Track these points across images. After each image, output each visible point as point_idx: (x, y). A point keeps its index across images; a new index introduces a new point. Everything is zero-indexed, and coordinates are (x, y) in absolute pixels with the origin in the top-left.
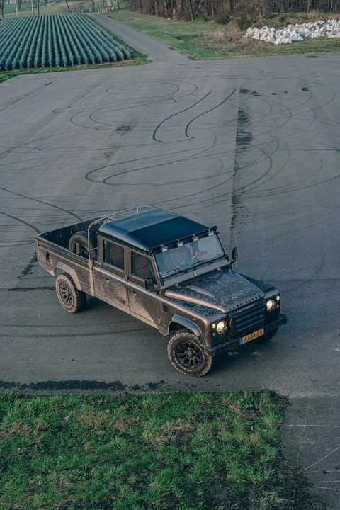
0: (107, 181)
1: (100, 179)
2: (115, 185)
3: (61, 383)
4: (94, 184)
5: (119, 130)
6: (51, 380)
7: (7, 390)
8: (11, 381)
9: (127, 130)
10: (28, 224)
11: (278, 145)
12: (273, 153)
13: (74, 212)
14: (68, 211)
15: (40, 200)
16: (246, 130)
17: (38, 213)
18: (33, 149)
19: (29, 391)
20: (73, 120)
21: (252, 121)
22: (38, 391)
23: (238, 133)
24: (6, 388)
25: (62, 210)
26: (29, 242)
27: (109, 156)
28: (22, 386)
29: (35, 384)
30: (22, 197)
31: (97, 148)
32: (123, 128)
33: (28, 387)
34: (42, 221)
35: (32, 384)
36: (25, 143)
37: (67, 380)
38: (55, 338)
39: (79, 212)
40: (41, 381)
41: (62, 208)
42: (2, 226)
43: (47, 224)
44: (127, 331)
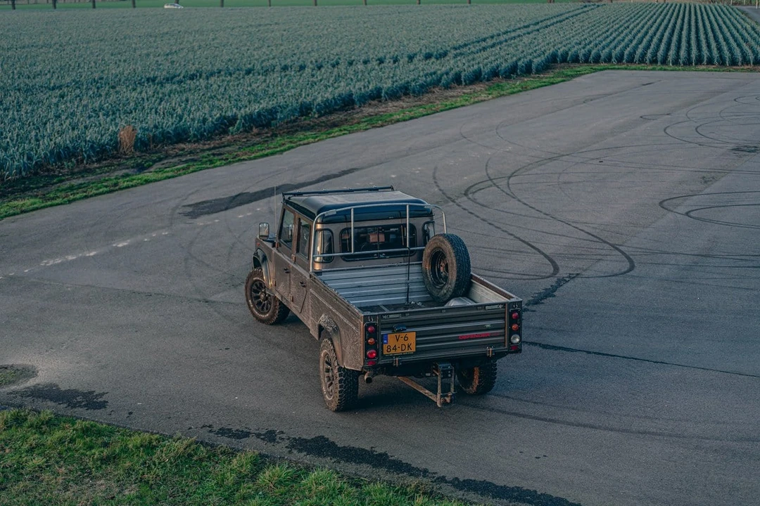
0: (691, 214)
1: (683, 209)
2: (704, 220)
3: (504, 488)
4: (670, 215)
5: (738, 149)
6: (488, 480)
7: (412, 478)
8: (424, 467)
9: (753, 151)
10: (543, 254)
13: (620, 248)
14: (612, 245)
15: (575, 225)
17: (564, 241)
18: (593, 159)
19: (446, 489)
20: (667, 131)
22: (461, 492)
24: (411, 475)
25: (605, 242)
26: (535, 277)
27: (708, 181)
28: (438, 478)
29: (461, 480)
30: (548, 217)
31: (692, 169)
32: (746, 148)
33: (446, 482)
34: (566, 252)
35: (457, 479)
36: (583, 150)
37: (516, 487)
38: (522, 418)
39: (630, 249)
40: (473, 478)
41: (606, 240)
42: (502, 250)
43: (573, 258)
44: (649, 433)
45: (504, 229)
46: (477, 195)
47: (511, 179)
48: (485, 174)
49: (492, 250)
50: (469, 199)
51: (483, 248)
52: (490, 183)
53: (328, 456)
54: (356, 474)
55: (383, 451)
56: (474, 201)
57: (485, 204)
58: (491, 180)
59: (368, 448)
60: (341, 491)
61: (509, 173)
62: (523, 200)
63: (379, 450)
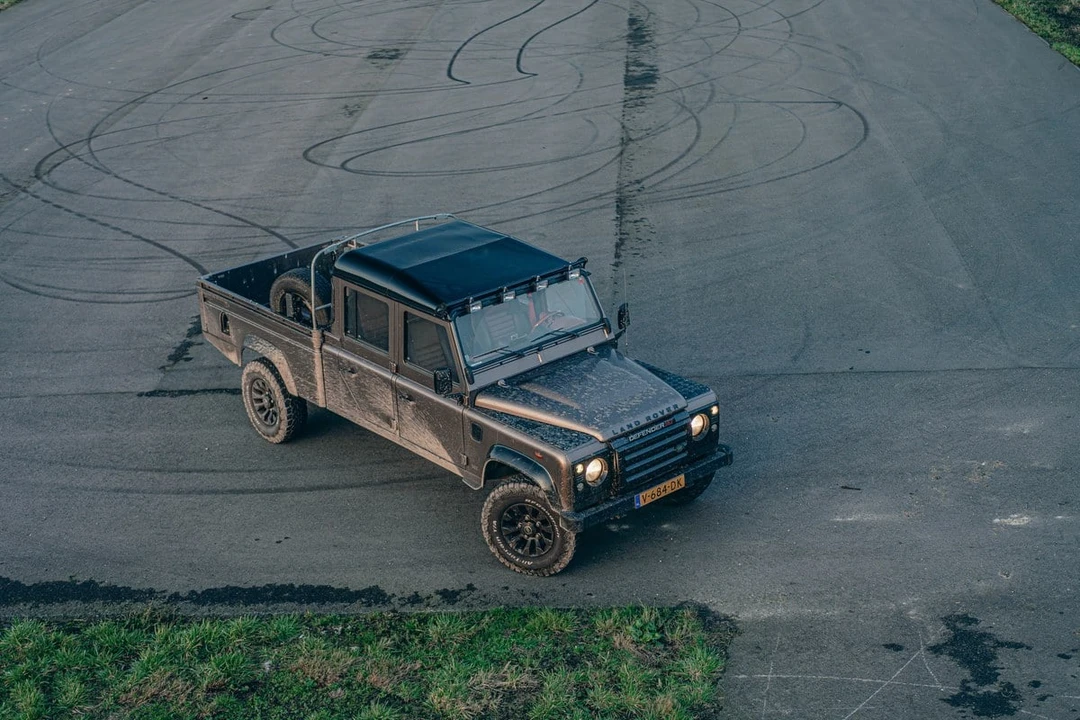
0: (349, 165)
1: (335, 161)
2: (367, 173)
3: (254, 589)
4: (322, 172)
5: (374, 56)
6: (234, 584)
7: (140, 605)
8: (147, 586)
9: (391, 58)
10: (180, 256)
11: (713, 91)
12: (702, 109)
13: (277, 231)
14: (266, 229)
15: (205, 205)
16: (646, 60)
17: (202, 232)
18: (192, 96)
19: (186, 608)
20: (276, 36)
21: (657, 40)
22: (205, 608)
23: (627, 65)
24: (136, 601)
25: (255, 225)
26: (184, 294)
27: (353, 111)
28: (170, 597)
29: (199, 592)
30: (167, 198)
31: (328, 96)
32: (384, 54)
33: (183, 599)
34: (210, 249)
35: (193, 592)
36: (173, 83)
37: (268, 585)
38: (241, 495)
39: (290, 231)
40: (212, 587)
41: (255, 221)
42: (125, 259)
43: (222, 256)
44: (395, 481)
45: (114, 225)
46: (56, 175)
47: (92, 142)
48: (51, 139)
49: (111, 262)
50: (45, 183)
51: (97, 259)
52: (64, 153)
53: (20, 601)
54: (65, 617)
55: (87, 579)
56: (54, 185)
57: (71, 188)
58: (64, 148)
59: (67, 580)
60: (58, 643)
61: (85, 134)
62: (121, 175)
63: (82, 579)
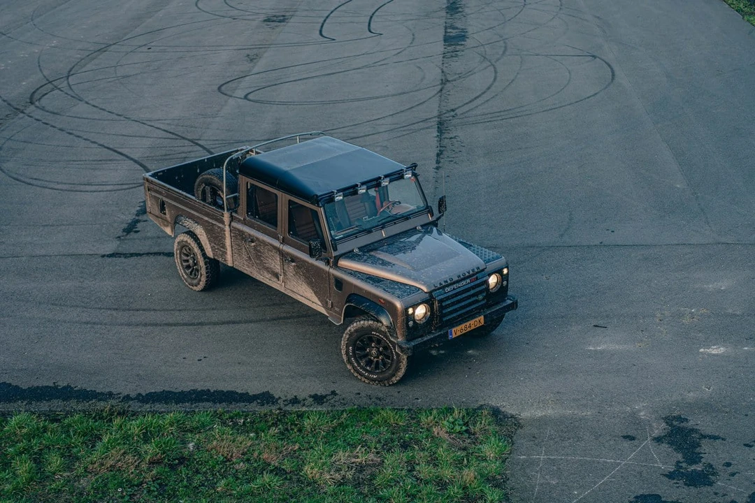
0: (250, 97)
1: (240, 93)
2: (262, 102)
3: (182, 392)
4: (231, 101)
5: (268, 20)
6: (167, 389)
7: (102, 403)
8: (107, 390)
9: (280, 22)
10: (132, 159)
11: (506, 47)
12: (498, 60)
13: (200, 142)
14: (192, 141)
15: (149, 123)
16: (459, 25)
17: (147, 142)
18: (140, 47)
19: (135, 406)
20: (199, 5)
21: (467, 10)
22: (148, 406)
23: (446, 28)
24: (100, 400)
25: (184, 138)
26: (134, 185)
27: (253, 59)
28: (124, 398)
29: (144, 394)
30: (122, 118)
31: (235, 48)
32: (275, 18)
33: (132, 400)
34: (153, 155)
35: (139, 394)
36: (127, 37)
37: (192, 390)
38: (173, 327)
39: (209, 143)
40: (153, 391)
41: (184, 135)
42: (93, 161)
43: (161, 160)
44: (281, 318)
45: (85, 137)
46: (44, 102)
47: (70, 78)
48: (40, 75)
49: (82, 163)
50: (37, 107)
51: (73, 161)
52: (50, 86)
53: (19, 399)
54: (50, 411)
55: (65, 384)
56: (43, 109)
57: (55, 111)
58: (50, 82)
59: (52, 385)
60: (45, 429)
61: (65, 74)
62: (90, 102)
63: (62, 384)
